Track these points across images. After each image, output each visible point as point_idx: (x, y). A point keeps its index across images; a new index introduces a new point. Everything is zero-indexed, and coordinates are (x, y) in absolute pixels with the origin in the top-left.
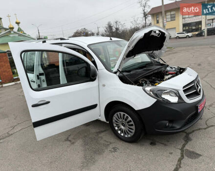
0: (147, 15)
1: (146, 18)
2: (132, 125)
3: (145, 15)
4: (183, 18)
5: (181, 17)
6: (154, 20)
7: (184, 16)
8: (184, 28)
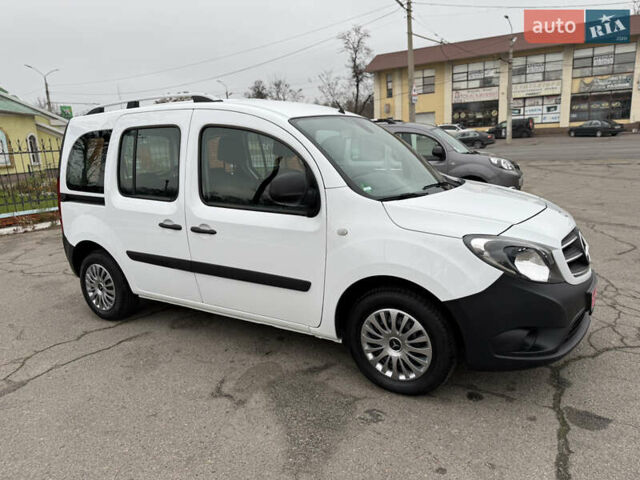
0: (361, 72)
1: (358, 81)
2: (423, 345)
3: (358, 73)
4: (453, 90)
5: (448, 86)
6: (380, 88)
7: (456, 85)
8: (456, 116)
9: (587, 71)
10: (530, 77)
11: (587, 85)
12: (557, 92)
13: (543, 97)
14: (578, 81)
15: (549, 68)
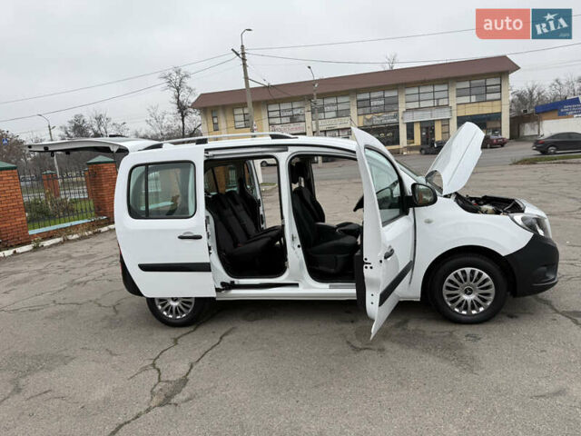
0: (185, 108)
4: (270, 125)
5: (265, 123)
6: (207, 121)
7: (272, 121)
9: (367, 110)
10: (327, 115)
11: (368, 120)
12: (348, 126)
13: (338, 130)
14: (361, 118)
15: (340, 107)
